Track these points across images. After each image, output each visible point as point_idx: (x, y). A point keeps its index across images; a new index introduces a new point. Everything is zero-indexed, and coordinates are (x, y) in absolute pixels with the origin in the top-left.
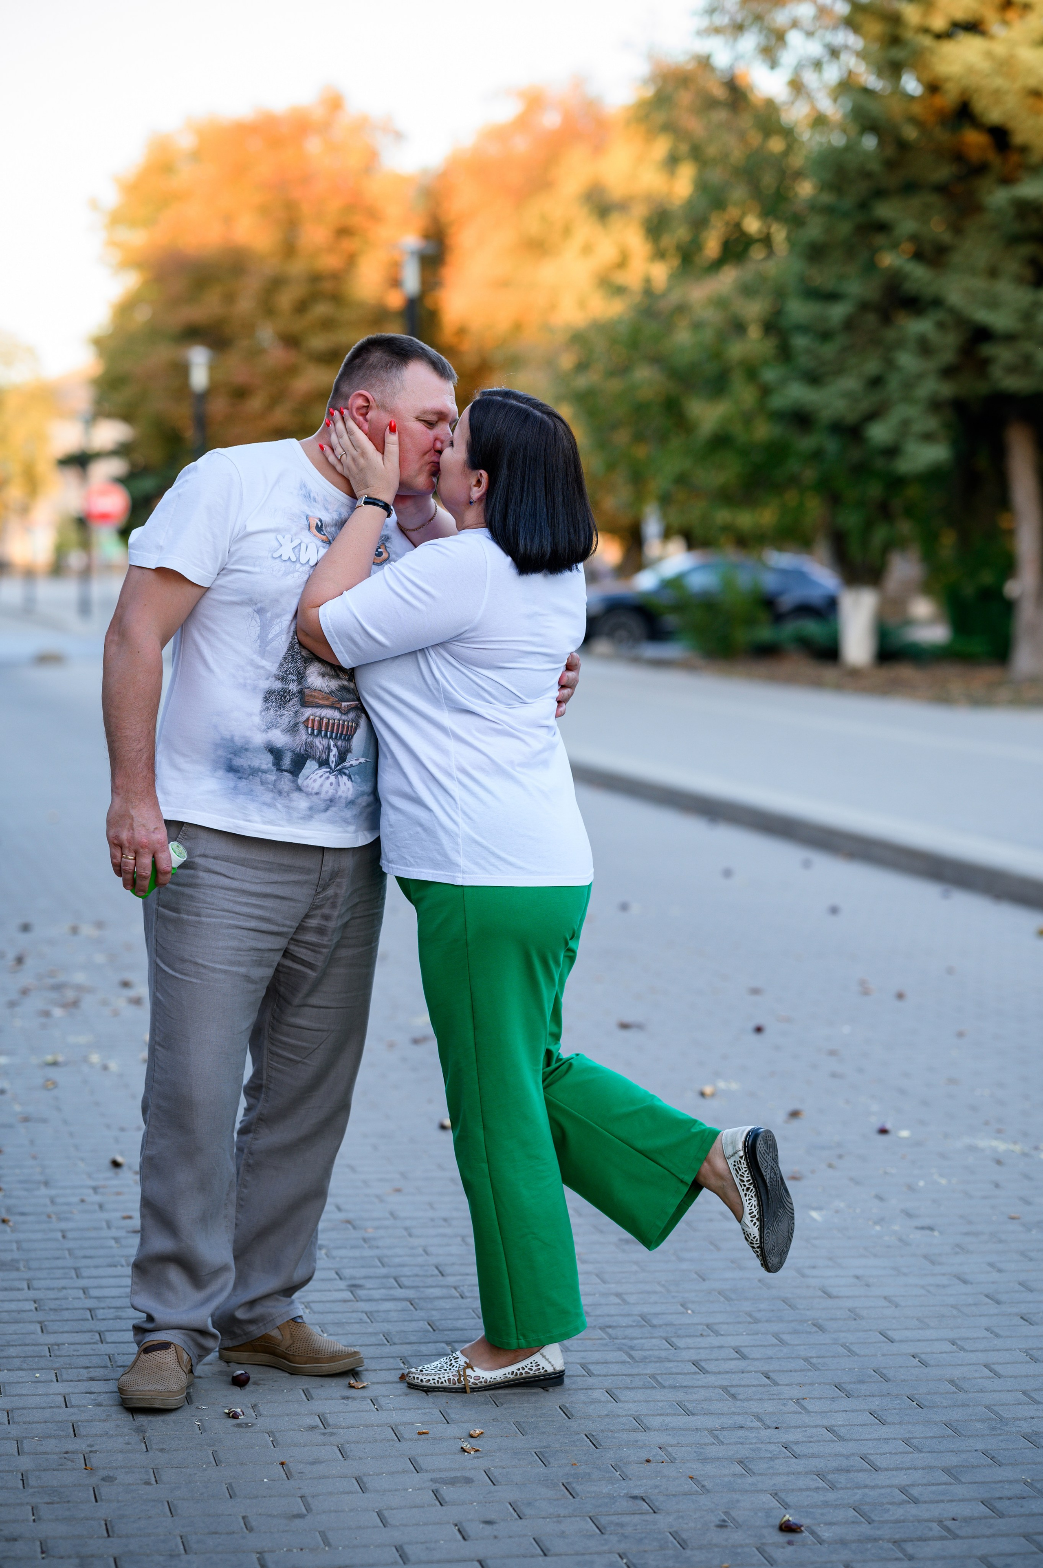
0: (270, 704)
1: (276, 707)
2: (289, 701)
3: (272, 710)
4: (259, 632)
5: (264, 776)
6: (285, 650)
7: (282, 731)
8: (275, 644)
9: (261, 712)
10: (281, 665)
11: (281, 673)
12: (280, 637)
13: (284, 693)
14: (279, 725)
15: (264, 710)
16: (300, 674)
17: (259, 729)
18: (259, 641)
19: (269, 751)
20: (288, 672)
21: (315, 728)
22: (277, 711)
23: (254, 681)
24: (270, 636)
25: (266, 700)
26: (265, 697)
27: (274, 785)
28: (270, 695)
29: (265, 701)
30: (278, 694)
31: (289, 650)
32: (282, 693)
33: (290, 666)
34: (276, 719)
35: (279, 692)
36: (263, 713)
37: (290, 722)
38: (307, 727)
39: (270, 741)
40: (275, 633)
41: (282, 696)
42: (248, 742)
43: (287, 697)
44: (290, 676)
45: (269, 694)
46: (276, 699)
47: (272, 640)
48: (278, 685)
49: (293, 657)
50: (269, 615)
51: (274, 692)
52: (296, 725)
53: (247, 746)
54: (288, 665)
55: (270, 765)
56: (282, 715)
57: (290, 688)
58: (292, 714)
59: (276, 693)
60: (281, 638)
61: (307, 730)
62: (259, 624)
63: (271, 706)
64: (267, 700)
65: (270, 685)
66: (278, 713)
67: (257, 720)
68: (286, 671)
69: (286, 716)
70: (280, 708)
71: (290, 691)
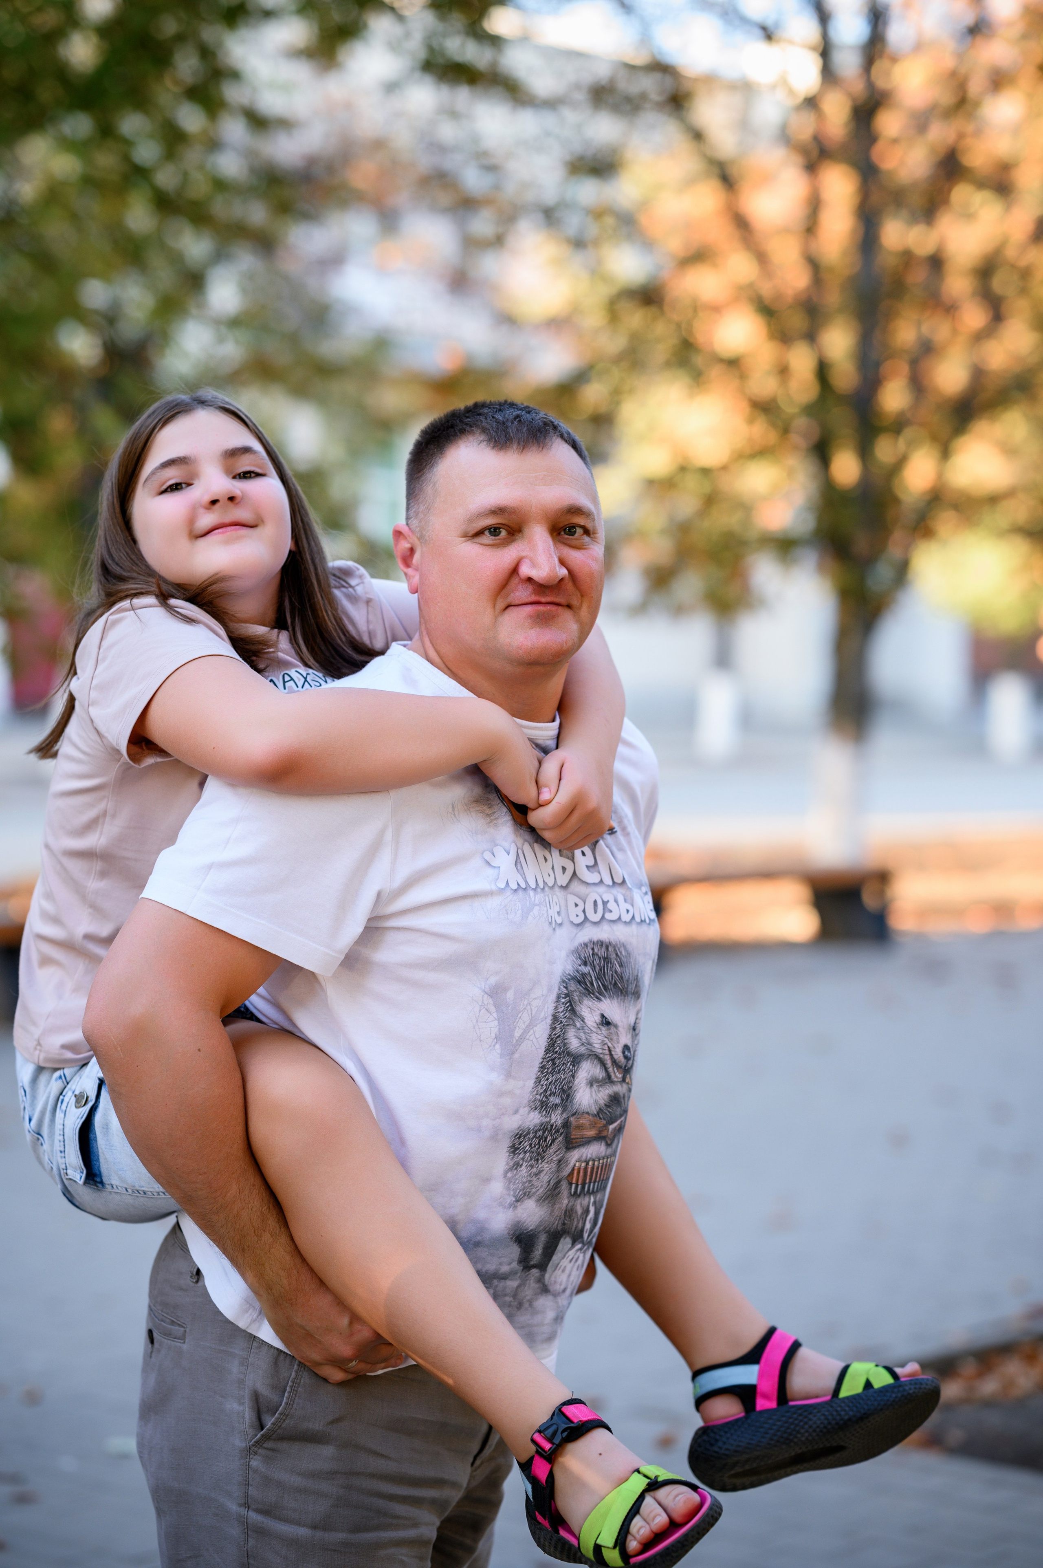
0: (521, 1156)
1: (531, 1159)
2: (551, 1145)
3: (523, 1167)
4: (496, 1029)
5: (502, 1284)
6: (541, 1052)
7: (537, 1201)
8: (526, 1046)
9: (506, 1173)
10: (538, 1081)
11: (538, 1097)
12: (531, 1032)
13: (544, 1133)
14: (534, 1190)
15: (511, 1169)
16: (564, 1091)
17: (500, 1204)
18: (498, 1046)
19: (516, 1241)
20: (549, 1093)
21: (579, 1183)
22: (532, 1166)
23: (494, 1120)
24: (517, 1034)
25: (514, 1149)
26: (513, 1146)
27: (515, 1296)
28: (521, 1139)
29: (514, 1152)
30: (535, 1136)
31: (547, 1051)
32: (540, 1133)
33: (550, 1080)
34: (530, 1181)
35: (536, 1132)
36: (509, 1175)
37: (550, 1181)
38: (571, 1184)
39: (519, 1222)
40: (523, 1027)
41: (540, 1138)
42: (482, 1230)
43: (549, 1138)
44: (552, 1099)
45: (519, 1138)
46: (531, 1145)
47: (522, 1039)
48: (534, 1119)
49: (554, 1064)
50: (510, 995)
51: (528, 1133)
52: (558, 1183)
53: (478, 1238)
54: (547, 1079)
55: (515, 1265)
56: (540, 1172)
57: (552, 1121)
58: (554, 1166)
59: (531, 1135)
60: (534, 1032)
61: (571, 1188)
62: (495, 1015)
63: (523, 1159)
64: (517, 1149)
65: (520, 1123)
66: (534, 1170)
67: (497, 1187)
68: (546, 1091)
69: (544, 1172)
70: (537, 1160)
71: (552, 1126)
